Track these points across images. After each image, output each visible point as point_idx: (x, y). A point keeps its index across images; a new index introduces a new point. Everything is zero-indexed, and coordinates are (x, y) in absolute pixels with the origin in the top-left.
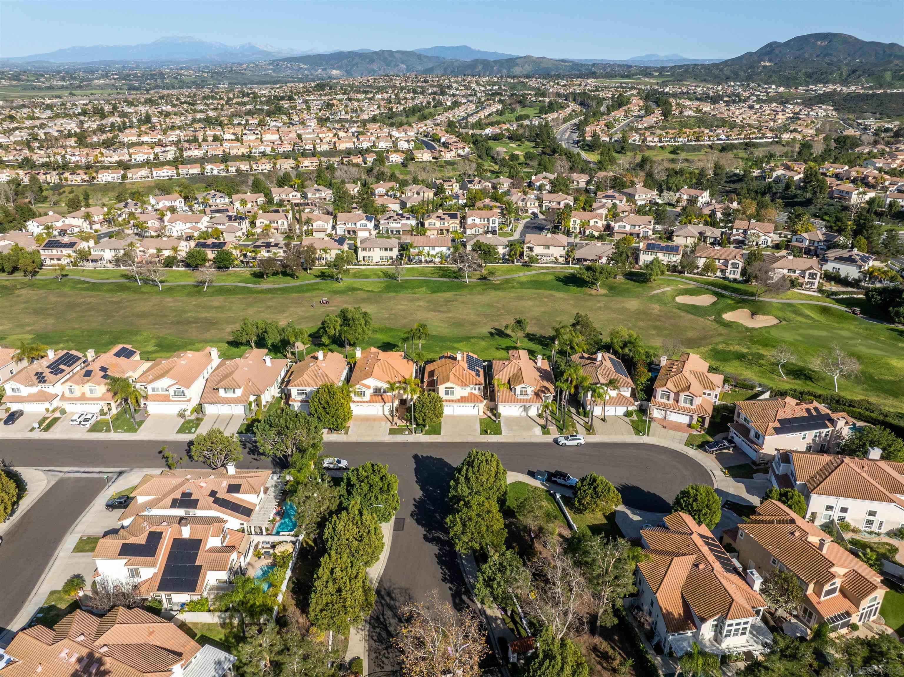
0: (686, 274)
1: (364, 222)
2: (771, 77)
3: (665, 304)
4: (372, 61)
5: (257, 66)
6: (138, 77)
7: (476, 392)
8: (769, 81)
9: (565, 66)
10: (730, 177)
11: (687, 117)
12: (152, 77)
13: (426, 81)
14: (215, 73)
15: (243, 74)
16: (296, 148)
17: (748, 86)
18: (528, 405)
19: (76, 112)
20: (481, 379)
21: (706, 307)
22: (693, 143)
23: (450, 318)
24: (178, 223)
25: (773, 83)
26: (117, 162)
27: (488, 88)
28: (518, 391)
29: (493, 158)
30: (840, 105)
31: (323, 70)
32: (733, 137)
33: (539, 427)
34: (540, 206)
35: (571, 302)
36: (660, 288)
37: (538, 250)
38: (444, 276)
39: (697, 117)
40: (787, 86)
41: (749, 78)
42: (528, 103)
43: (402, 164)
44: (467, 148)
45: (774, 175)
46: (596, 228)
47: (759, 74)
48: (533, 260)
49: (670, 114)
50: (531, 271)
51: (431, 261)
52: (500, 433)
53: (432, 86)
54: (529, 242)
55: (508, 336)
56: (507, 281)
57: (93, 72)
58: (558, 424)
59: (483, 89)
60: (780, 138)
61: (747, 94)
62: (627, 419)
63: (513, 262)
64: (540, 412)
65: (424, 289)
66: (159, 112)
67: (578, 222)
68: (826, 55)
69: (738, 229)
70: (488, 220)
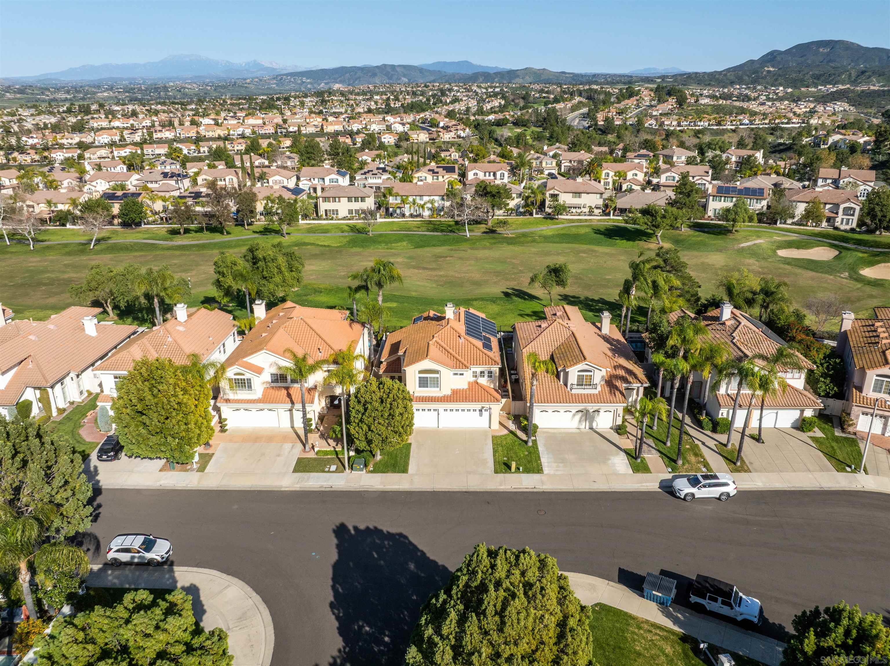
0: (779, 225)
1: (334, 176)
2: (776, 80)
3: (764, 258)
4: (374, 75)
5: (261, 80)
6: (142, 90)
7: (484, 381)
8: (776, 83)
9: (566, 77)
10: (775, 147)
11: (704, 105)
12: (156, 89)
13: (426, 86)
14: (219, 86)
15: (246, 87)
16: (279, 131)
17: (755, 88)
18: (591, 407)
19: (61, 110)
20: (495, 353)
21: (828, 262)
22: (715, 127)
23: (441, 276)
24: (99, 181)
25: (781, 85)
26: (77, 144)
27: (490, 90)
28: (573, 379)
29: (496, 140)
30: (855, 101)
31: (326, 84)
32: (757, 122)
33: (623, 456)
34: (559, 165)
35: (622, 258)
36: (747, 240)
37: (565, 199)
38: (435, 230)
39: (714, 106)
40: (795, 87)
41: (755, 82)
42: (531, 99)
43: (396, 145)
44: (467, 130)
45: (831, 140)
46: (635, 182)
47: (764, 78)
48: (560, 209)
49: (685, 102)
50: (557, 224)
51: (419, 216)
52: (539, 470)
53: (432, 90)
54: (553, 188)
55: (532, 297)
56: (524, 235)
57: (99, 87)
58: (661, 446)
59: (484, 91)
60: (808, 123)
61: (756, 95)
62: (804, 436)
63: (531, 214)
64: (619, 422)
65: (405, 243)
66: (147, 110)
67: (612, 174)
68: (830, 61)
69: (825, 179)
70: (495, 175)
